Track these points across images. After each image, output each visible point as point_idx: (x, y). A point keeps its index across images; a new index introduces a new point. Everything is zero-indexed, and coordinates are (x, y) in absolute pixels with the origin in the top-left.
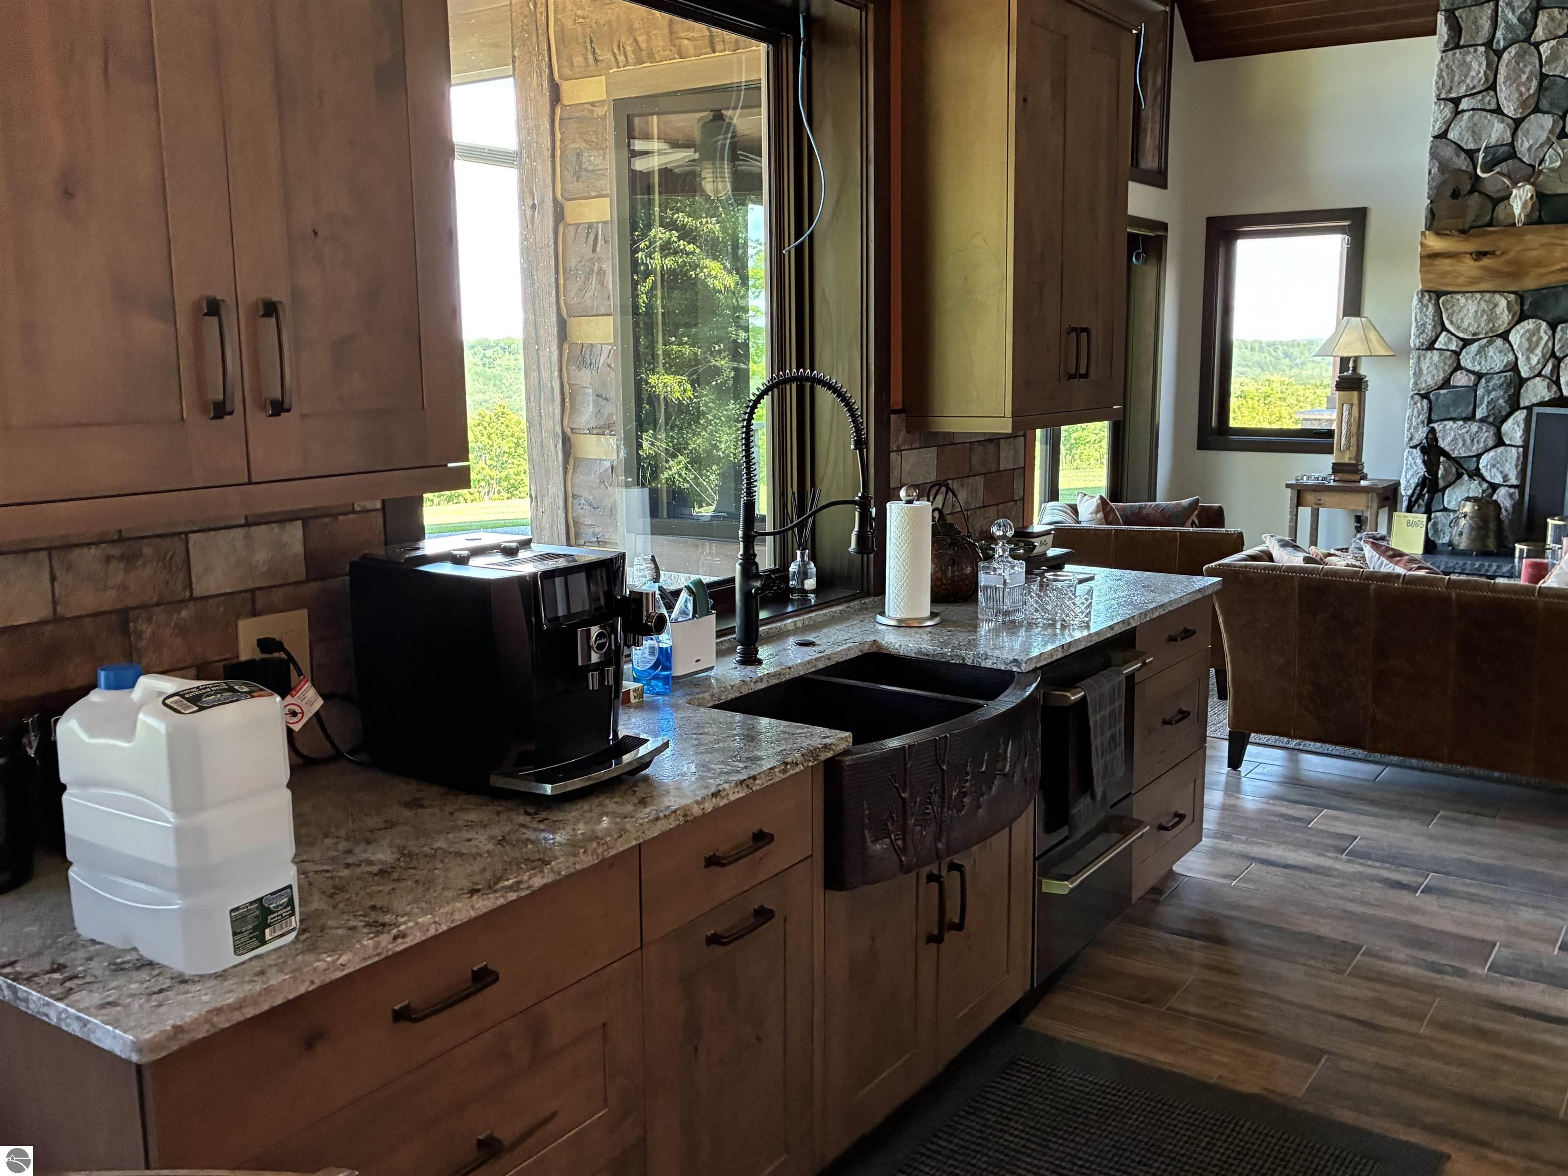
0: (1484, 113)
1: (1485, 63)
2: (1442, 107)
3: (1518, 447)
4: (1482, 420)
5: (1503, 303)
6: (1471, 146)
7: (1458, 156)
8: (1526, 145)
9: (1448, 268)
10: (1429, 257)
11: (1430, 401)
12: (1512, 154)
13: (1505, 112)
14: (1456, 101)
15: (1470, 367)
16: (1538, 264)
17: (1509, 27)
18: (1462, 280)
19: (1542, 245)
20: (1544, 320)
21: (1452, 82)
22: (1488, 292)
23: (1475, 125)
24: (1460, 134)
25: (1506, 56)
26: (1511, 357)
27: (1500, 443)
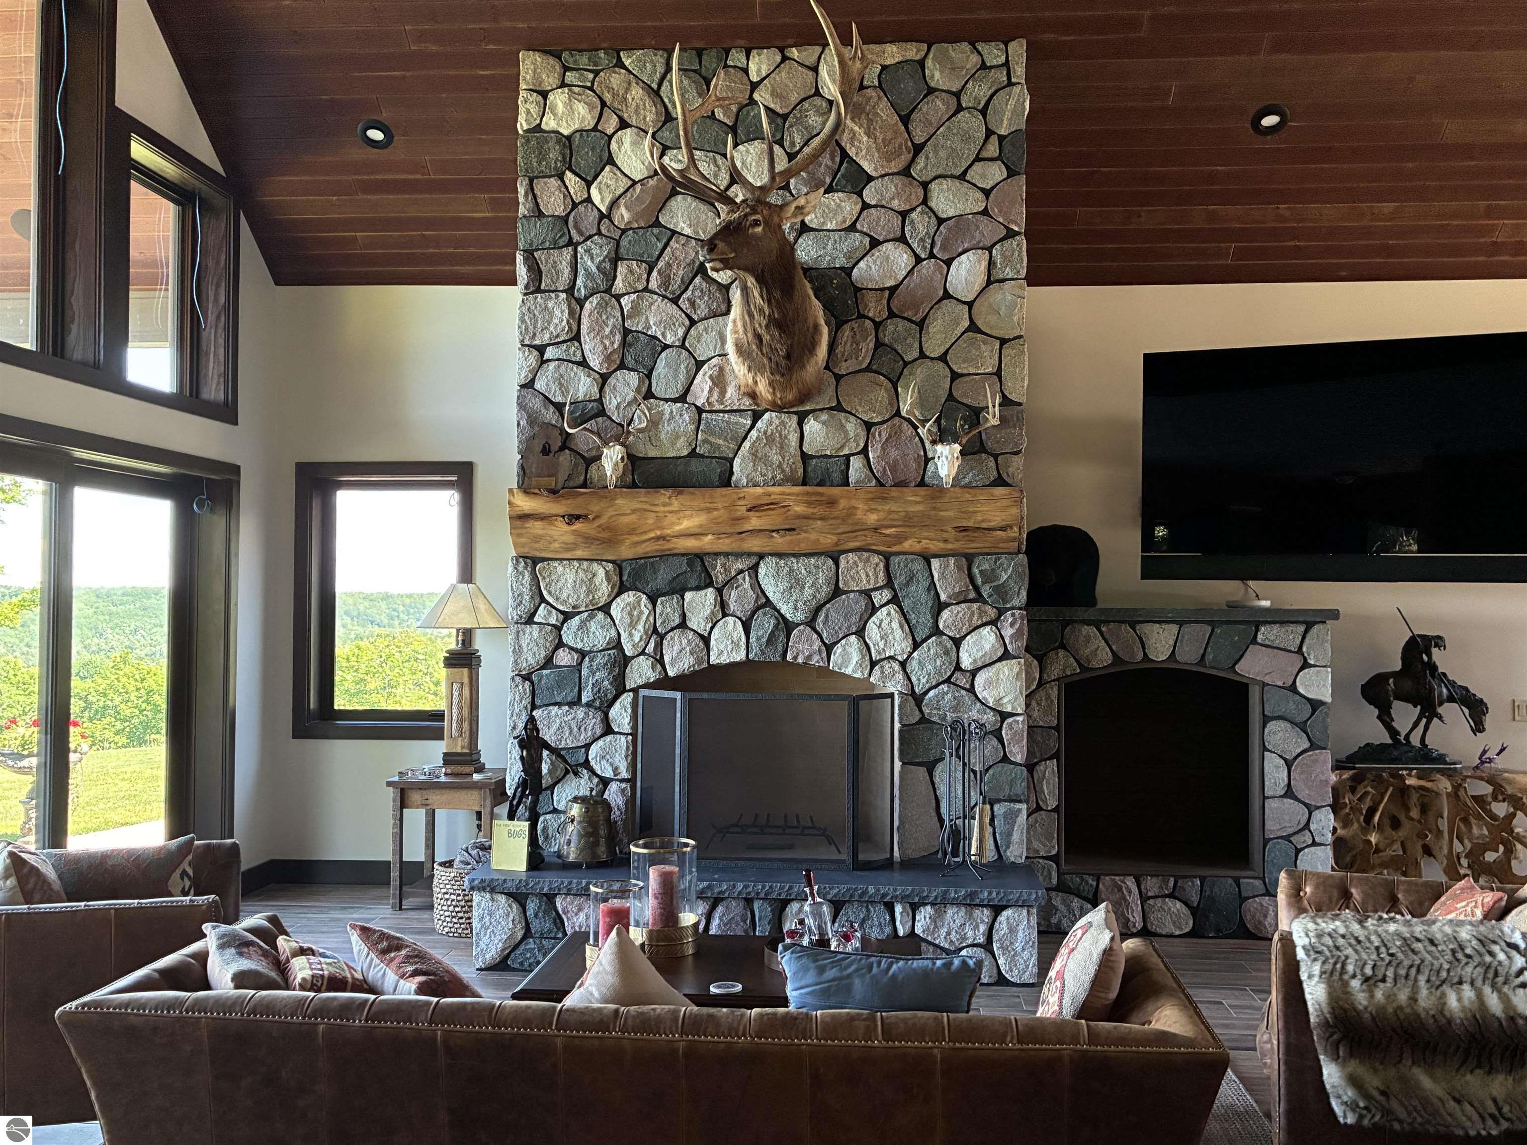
0: (570, 364)
1: (567, 311)
2: (526, 354)
3: (628, 734)
4: (589, 705)
5: (601, 573)
6: (559, 399)
7: (547, 409)
8: (615, 402)
9: (540, 532)
10: (520, 518)
11: (532, 683)
12: (602, 412)
13: (591, 364)
14: (541, 349)
15: (572, 643)
16: (632, 531)
17: (589, 275)
18: (556, 545)
19: (634, 511)
20: (644, 593)
21: (535, 328)
22: (587, 560)
23: (562, 376)
24: (548, 385)
25: (587, 305)
26: (613, 633)
27: (608, 730)
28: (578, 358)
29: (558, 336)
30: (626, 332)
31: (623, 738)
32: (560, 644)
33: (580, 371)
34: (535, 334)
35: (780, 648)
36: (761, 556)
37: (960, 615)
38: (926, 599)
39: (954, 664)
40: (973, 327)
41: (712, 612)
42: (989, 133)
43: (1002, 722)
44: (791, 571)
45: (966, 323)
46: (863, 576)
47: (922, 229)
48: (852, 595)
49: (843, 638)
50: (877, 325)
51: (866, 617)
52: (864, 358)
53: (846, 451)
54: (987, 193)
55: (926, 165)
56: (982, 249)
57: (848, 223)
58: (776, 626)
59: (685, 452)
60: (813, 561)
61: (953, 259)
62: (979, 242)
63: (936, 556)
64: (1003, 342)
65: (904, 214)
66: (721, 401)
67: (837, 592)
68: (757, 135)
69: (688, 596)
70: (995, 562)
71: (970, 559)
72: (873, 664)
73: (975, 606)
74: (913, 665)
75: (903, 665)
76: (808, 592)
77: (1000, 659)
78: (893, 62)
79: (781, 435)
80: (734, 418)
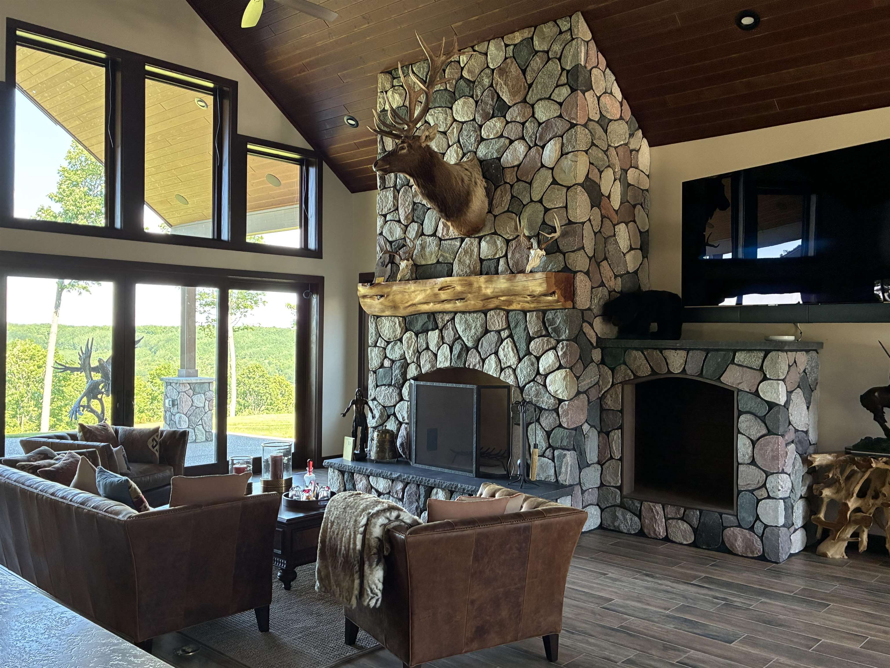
0: (394, 222)
1: (393, 196)
2: (380, 219)
3: (408, 401)
4: (394, 386)
5: (398, 323)
6: (390, 239)
8: (409, 239)
10: (363, 297)
11: (376, 375)
12: (405, 244)
13: (402, 221)
15: (389, 356)
16: (402, 302)
19: (400, 292)
20: (414, 332)
21: (382, 206)
22: (391, 316)
23: (391, 228)
24: (387, 233)
25: (400, 192)
26: (402, 352)
27: (401, 399)
28: (397, 219)
29: (390, 209)
30: (415, 203)
31: (406, 402)
32: (386, 357)
33: (397, 225)
34: (382, 209)
35: (463, 361)
36: (456, 313)
37: (538, 343)
38: (523, 335)
39: (536, 371)
40: (555, 182)
41: (438, 342)
42: (563, 69)
43: (559, 404)
44: (466, 320)
45: (551, 180)
46: (497, 323)
47: (531, 131)
48: (492, 333)
49: (489, 356)
50: (512, 186)
51: (498, 345)
52: (505, 205)
53: (497, 256)
54: (561, 104)
55: (532, 95)
56: (559, 137)
57: (499, 134)
58: (462, 349)
59: (435, 261)
60: (475, 315)
61: (545, 145)
62: (556, 133)
63: (529, 311)
64: (568, 188)
65: (523, 124)
66: (447, 234)
67: (487, 331)
68: (463, 94)
69: (430, 333)
70: (555, 314)
71: (544, 312)
72: (502, 370)
73: (546, 339)
74: (518, 371)
75: (514, 370)
76: (473, 331)
77: (558, 369)
78: (519, 41)
79: (471, 249)
80: (453, 242)
